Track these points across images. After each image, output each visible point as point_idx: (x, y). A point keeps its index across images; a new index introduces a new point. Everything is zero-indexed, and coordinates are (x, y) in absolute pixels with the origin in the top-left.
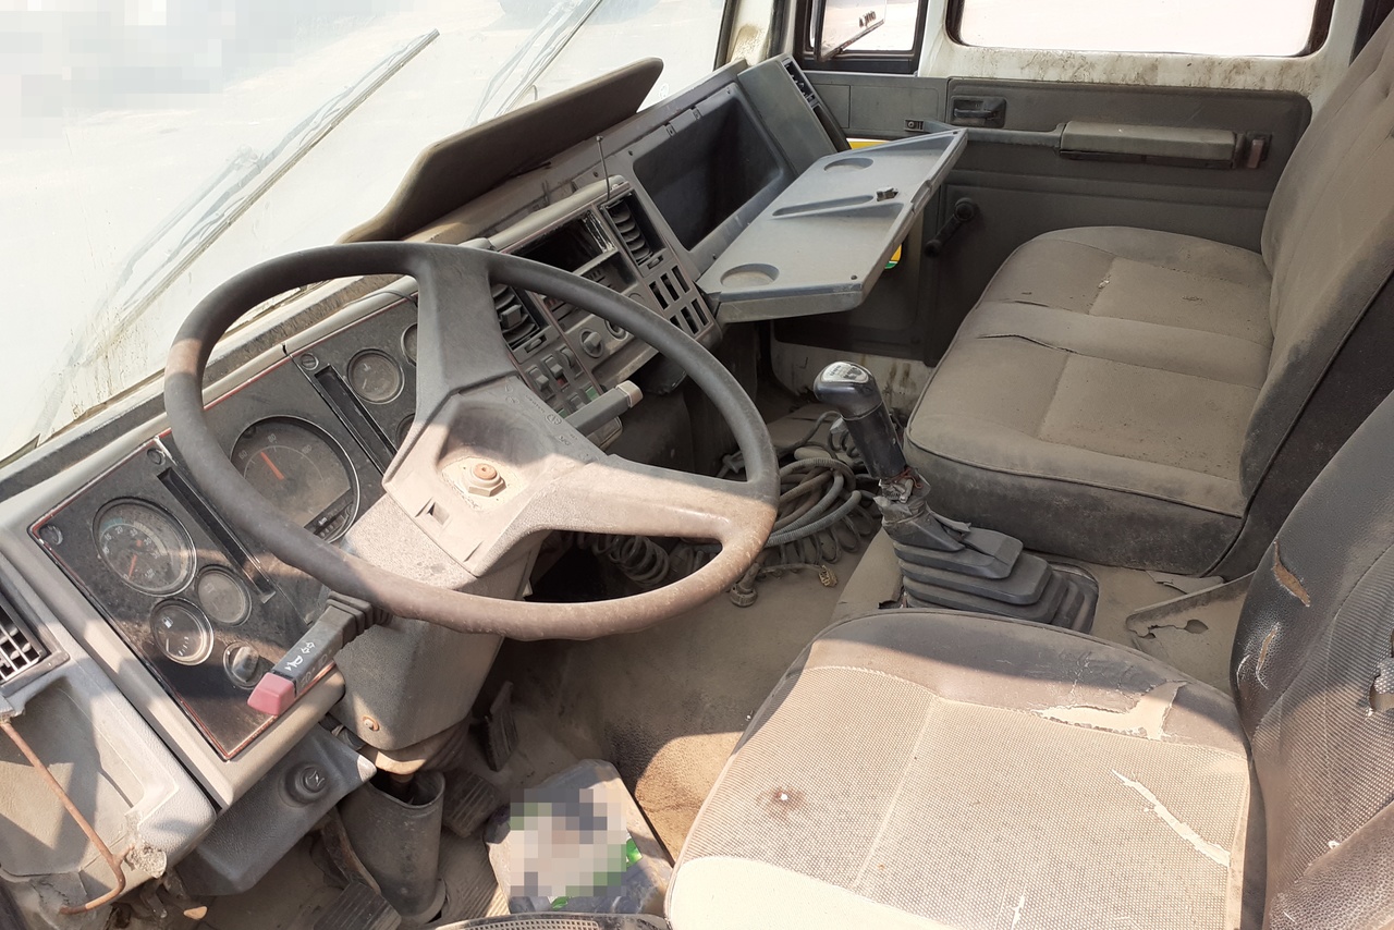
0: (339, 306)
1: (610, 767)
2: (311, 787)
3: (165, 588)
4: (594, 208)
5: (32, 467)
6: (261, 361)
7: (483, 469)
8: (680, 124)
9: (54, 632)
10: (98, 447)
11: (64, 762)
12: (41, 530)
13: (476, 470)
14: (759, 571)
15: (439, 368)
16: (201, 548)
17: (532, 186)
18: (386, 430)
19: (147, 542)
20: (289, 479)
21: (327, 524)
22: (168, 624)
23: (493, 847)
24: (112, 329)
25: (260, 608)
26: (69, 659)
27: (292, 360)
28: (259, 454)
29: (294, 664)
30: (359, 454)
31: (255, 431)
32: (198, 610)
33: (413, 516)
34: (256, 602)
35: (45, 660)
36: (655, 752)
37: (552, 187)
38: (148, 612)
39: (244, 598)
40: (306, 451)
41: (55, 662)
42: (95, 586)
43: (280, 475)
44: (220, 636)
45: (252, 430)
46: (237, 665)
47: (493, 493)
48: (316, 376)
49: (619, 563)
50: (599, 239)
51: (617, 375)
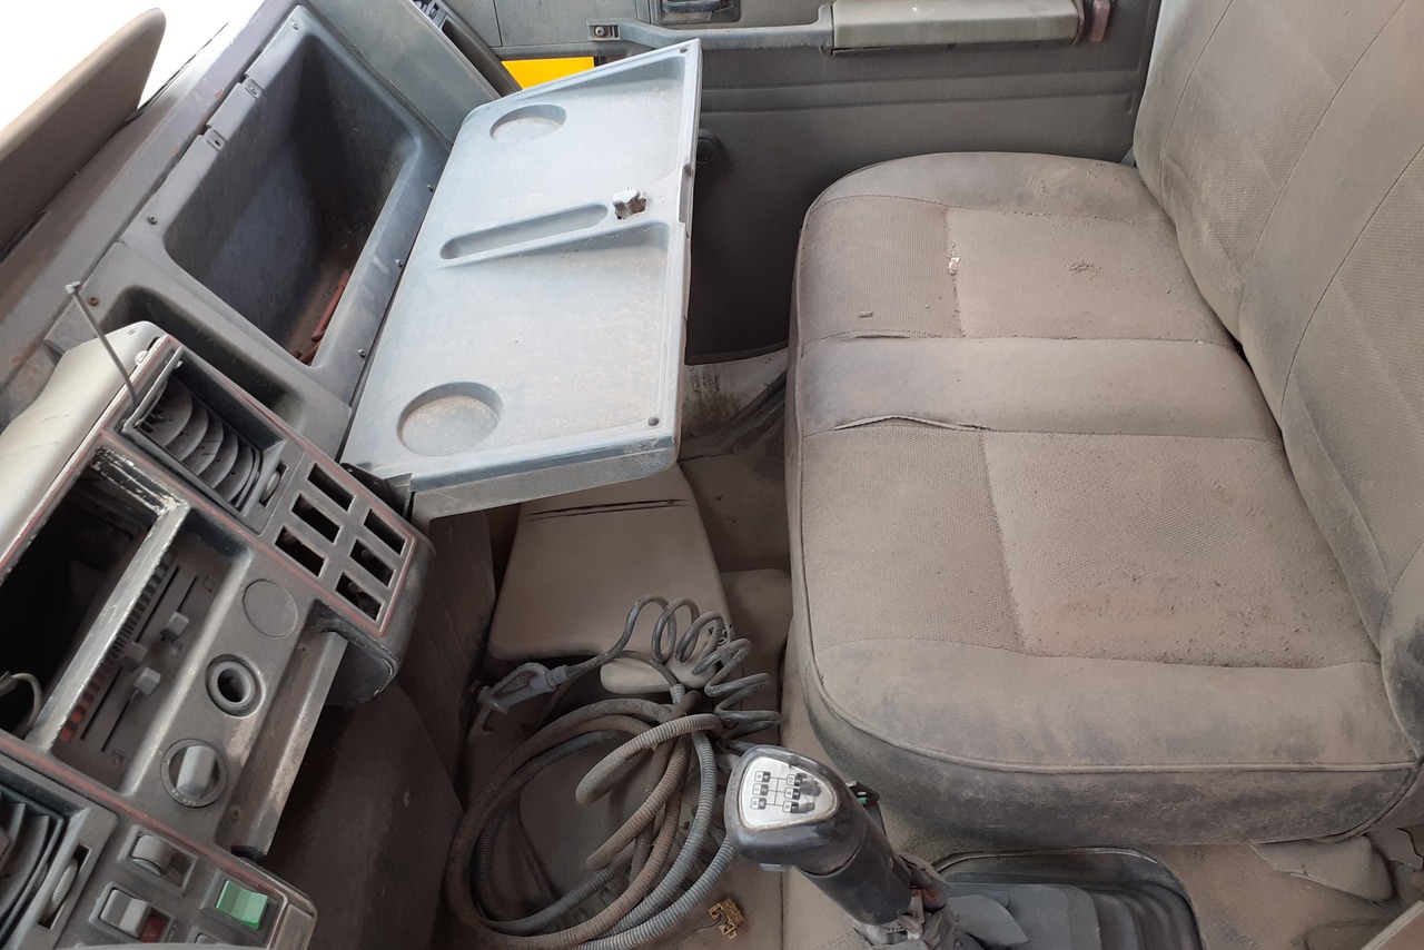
4: (110, 439)
50: (141, 495)
51: (271, 796)
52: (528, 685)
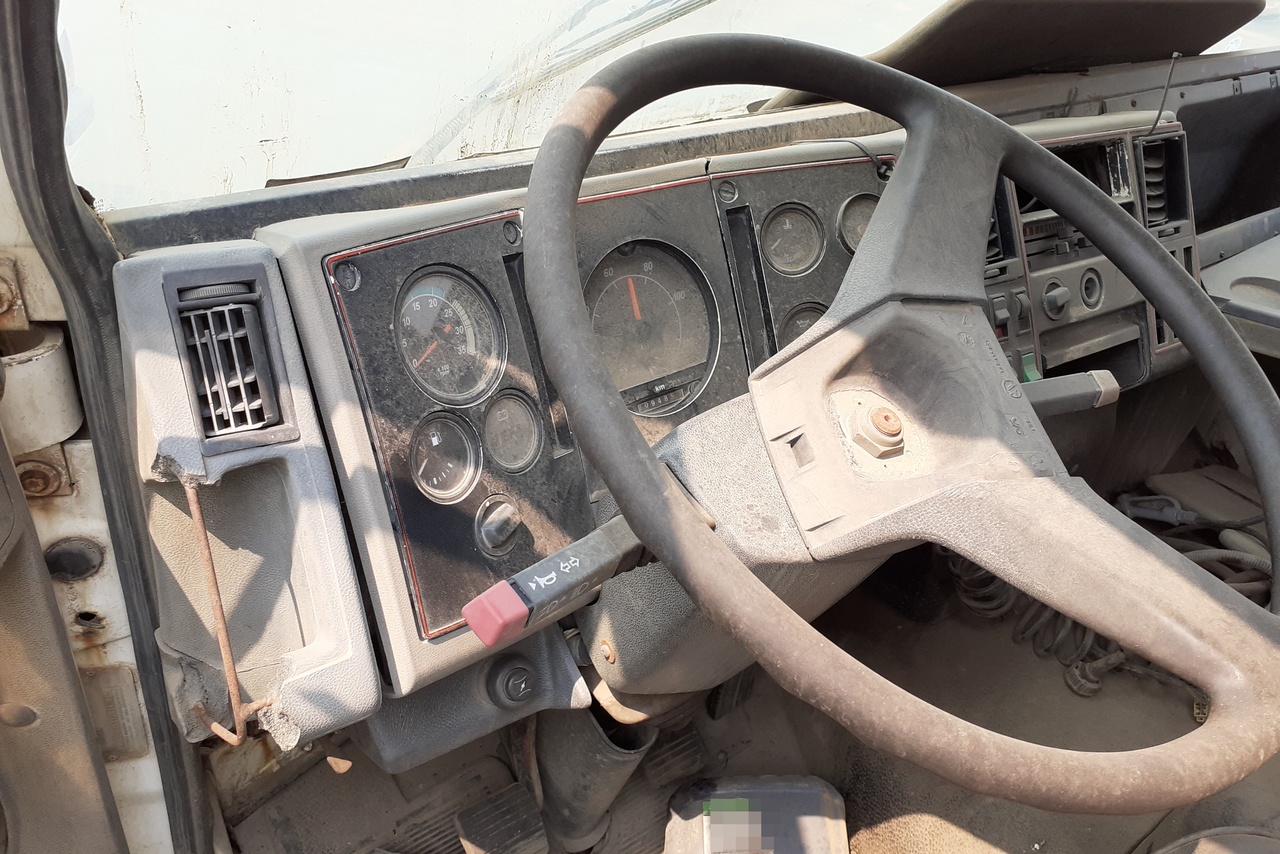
0: (788, 140)
1: (839, 801)
2: (512, 692)
3: (452, 396)
4: (1128, 139)
5: (377, 187)
6: (676, 170)
7: (886, 418)
8: (1252, 85)
9: (296, 399)
10: (457, 195)
11: (255, 552)
12: (339, 264)
13: (877, 414)
14: (1121, 664)
15: (890, 258)
16: (513, 364)
17: (1057, 88)
18: (775, 309)
19: (459, 330)
20: (645, 323)
21: (663, 393)
22: (435, 441)
23: (676, 818)
24: (536, 72)
25: (546, 463)
26: (298, 439)
27: (710, 181)
28: (626, 279)
29: (542, 581)
30: (733, 326)
31: (633, 250)
32: (477, 438)
33: (768, 438)
34: (545, 452)
35: (269, 429)
36: (899, 814)
37: (1079, 98)
38: (418, 417)
39: (536, 443)
40: (679, 297)
41: (281, 437)
42: (370, 360)
43: (638, 315)
44: (488, 478)
45: (631, 246)
46: (491, 523)
47: (883, 456)
48: (729, 212)
49: (958, 576)
50: (1115, 178)
51: (1066, 351)
52: (1161, 509)
